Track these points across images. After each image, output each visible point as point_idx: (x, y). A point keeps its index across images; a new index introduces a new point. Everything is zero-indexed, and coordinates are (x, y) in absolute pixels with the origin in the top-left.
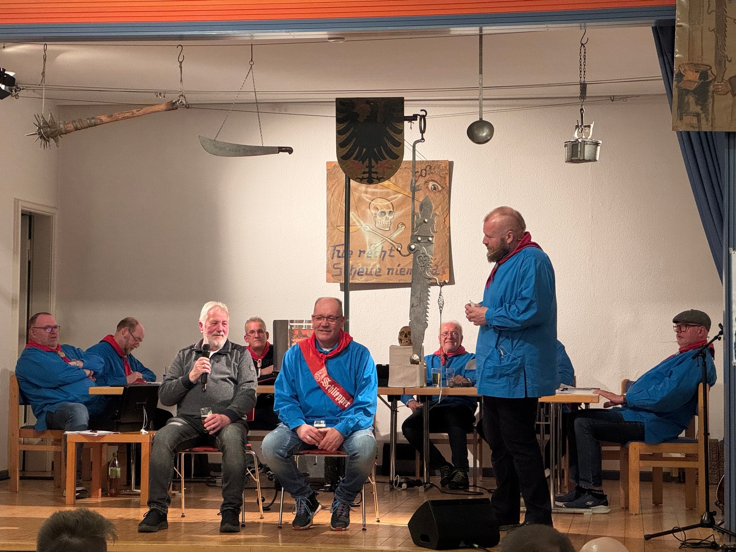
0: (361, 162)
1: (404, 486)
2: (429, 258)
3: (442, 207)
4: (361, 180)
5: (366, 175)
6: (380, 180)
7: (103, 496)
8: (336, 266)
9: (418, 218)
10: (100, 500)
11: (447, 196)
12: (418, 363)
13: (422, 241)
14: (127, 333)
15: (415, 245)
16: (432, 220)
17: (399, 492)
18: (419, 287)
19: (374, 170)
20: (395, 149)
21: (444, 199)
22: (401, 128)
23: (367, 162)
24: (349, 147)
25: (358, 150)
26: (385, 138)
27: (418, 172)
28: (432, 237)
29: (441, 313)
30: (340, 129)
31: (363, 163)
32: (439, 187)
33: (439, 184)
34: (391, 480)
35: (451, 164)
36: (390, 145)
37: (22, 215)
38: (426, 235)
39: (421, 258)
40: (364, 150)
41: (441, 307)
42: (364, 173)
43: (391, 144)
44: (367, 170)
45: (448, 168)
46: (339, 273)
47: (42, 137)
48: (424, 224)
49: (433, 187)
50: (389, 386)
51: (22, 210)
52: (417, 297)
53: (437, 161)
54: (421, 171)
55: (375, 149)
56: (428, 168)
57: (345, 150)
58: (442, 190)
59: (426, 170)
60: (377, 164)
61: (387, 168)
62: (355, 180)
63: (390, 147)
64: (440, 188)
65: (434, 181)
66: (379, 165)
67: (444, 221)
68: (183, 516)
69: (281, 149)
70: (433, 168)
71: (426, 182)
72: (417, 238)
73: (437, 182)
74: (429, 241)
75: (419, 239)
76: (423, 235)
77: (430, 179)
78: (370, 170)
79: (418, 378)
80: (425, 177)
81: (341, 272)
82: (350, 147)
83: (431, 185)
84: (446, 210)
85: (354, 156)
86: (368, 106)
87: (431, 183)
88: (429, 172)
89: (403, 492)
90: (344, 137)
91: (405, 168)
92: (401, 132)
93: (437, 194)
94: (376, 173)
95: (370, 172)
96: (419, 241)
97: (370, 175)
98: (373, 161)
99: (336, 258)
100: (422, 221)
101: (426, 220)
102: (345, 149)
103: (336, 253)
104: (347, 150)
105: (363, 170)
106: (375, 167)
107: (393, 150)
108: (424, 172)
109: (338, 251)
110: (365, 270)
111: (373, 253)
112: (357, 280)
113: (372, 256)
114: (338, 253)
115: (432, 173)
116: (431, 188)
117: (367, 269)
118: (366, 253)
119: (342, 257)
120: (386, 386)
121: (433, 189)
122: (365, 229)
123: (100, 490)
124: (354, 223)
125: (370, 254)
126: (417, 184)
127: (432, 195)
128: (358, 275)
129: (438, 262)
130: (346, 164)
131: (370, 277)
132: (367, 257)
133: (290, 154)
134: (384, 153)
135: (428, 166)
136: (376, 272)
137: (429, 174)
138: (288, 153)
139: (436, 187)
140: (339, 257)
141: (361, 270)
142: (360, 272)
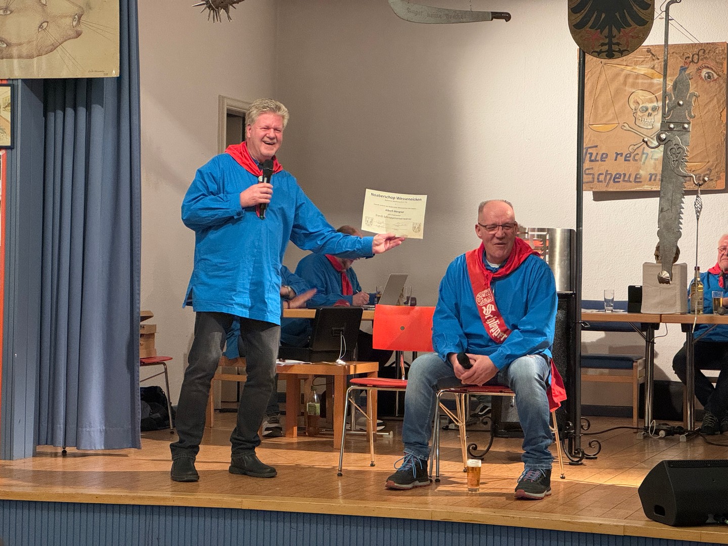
0: (599, 30)
1: (662, 433)
2: (684, 150)
3: (717, 99)
4: (599, 54)
5: (606, 48)
6: (622, 53)
7: (299, 435)
8: (587, 172)
9: (670, 100)
11: (724, 85)
12: (668, 282)
13: (675, 129)
15: (666, 134)
16: (689, 102)
17: (654, 441)
18: (670, 186)
19: (615, 40)
20: (642, 13)
21: (721, 90)
23: (606, 31)
24: (584, 12)
25: (595, 15)
27: (689, 57)
28: (688, 123)
29: (698, 219)
31: (601, 32)
32: (715, 75)
33: (714, 71)
34: (646, 425)
36: (636, 8)
37: (229, 115)
38: (681, 120)
39: (674, 150)
40: (603, 16)
41: (698, 212)
42: (603, 45)
43: (637, 7)
44: (607, 41)
45: (726, 52)
46: (591, 180)
47: (210, 7)
48: (679, 107)
49: (707, 75)
50: (642, 311)
51: (228, 110)
52: (668, 200)
53: (713, 44)
54: (693, 56)
55: (617, 14)
56: (702, 52)
57: (579, 17)
58: (718, 78)
59: (698, 55)
60: (619, 33)
61: (632, 37)
62: (591, 54)
63: (636, 10)
64: (716, 76)
65: (708, 67)
66: (621, 34)
67: (720, 115)
68: (372, 465)
69: (497, 16)
70: (707, 52)
72: (669, 125)
73: (712, 69)
74: (684, 128)
75: (672, 126)
76: (677, 121)
77: (703, 66)
78: (610, 41)
79: (678, 303)
80: (697, 63)
81: (593, 178)
82: (586, 11)
83: (704, 72)
84: (723, 103)
85: (590, 24)
87: (704, 70)
88: (702, 57)
89: (660, 441)
90: (578, 0)
91: (673, 53)
93: (712, 83)
94: (618, 44)
95: (610, 44)
96: (671, 129)
97: (610, 47)
98: (614, 29)
99: (587, 161)
100: (676, 103)
101: (681, 103)
102: (578, 15)
103: (588, 156)
104: (581, 17)
105: (601, 41)
106: (617, 37)
107: (640, 14)
108: (696, 57)
109: (591, 154)
110: (622, 176)
111: (633, 155)
112: (613, 188)
113: (631, 159)
114: (591, 157)
115: (706, 58)
116: (705, 76)
117: (625, 175)
118: (624, 156)
119: (596, 160)
120: (639, 312)
121: (707, 78)
122: (623, 127)
123: (295, 429)
124: (609, 121)
125: (628, 157)
126: (688, 72)
127: (706, 85)
128: (614, 182)
129: (712, 165)
130: (580, 35)
131: (629, 184)
132: (625, 160)
133: (507, 21)
134: (629, 19)
135: (702, 49)
136: (636, 178)
137: (702, 60)
138: (504, 20)
139: (711, 75)
140: (591, 161)
141: (617, 176)
142: (616, 179)
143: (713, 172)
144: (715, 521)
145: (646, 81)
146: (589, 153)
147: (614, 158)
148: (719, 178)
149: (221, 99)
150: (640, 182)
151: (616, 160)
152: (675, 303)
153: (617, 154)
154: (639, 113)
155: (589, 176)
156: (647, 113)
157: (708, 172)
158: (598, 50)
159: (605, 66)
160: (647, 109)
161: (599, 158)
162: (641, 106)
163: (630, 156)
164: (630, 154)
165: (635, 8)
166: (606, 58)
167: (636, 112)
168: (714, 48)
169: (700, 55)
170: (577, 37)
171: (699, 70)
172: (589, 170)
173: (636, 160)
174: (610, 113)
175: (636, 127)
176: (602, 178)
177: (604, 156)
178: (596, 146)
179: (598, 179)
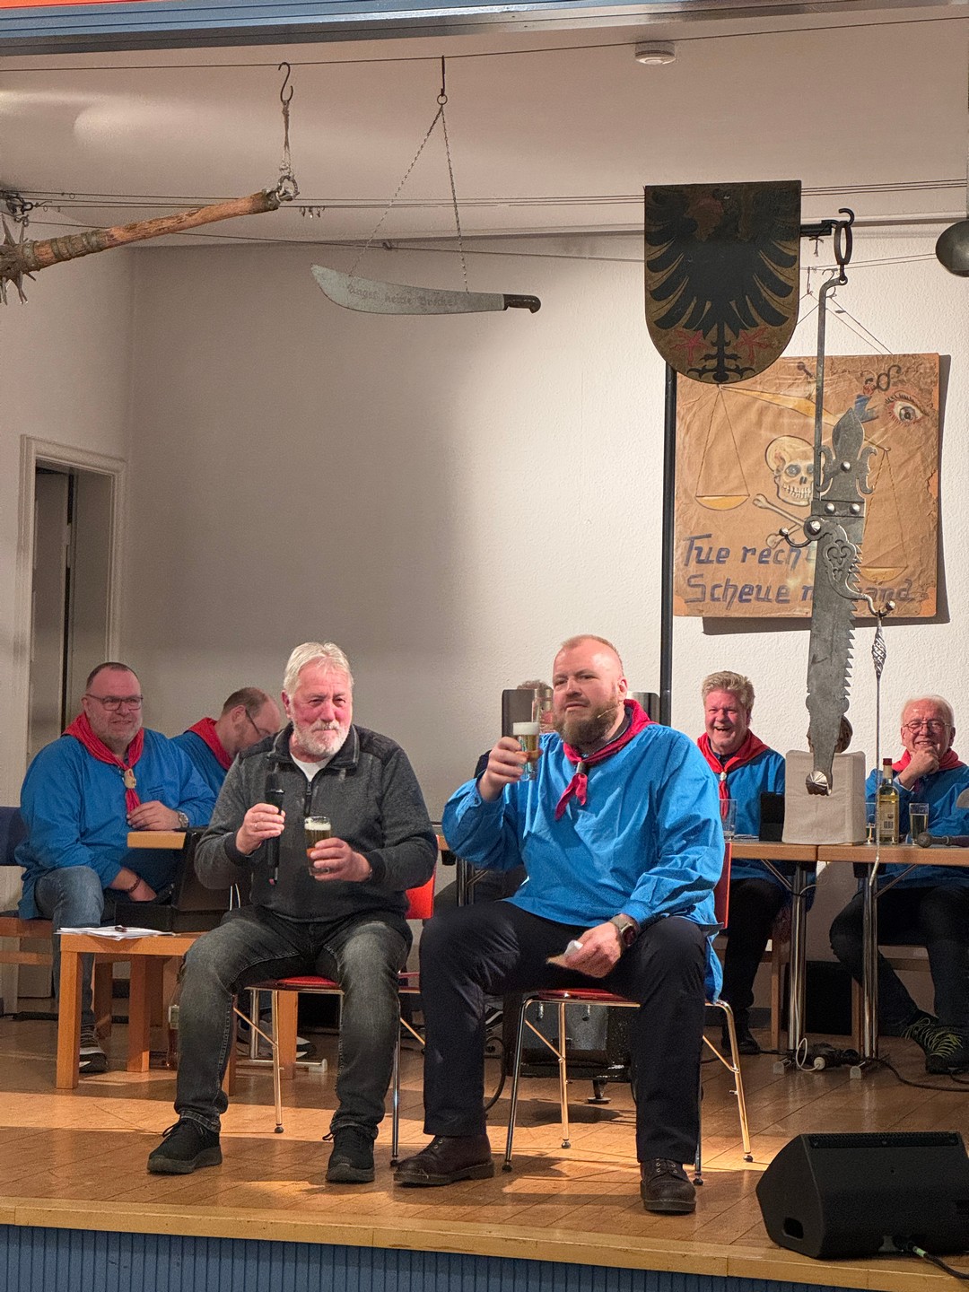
0: (701, 332)
1: (819, 1062)
2: (852, 552)
3: (922, 454)
4: (700, 374)
5: (713, 363)
6: (742, 373)
7: (152, 1067)
8: (693, 582)
9: (828, 459)
10: (144, 1077)
11: (934, 430)
13: (837, 513)
14: (242, 718)
15: (821, 522)
16: (861, 464)
17: (806, 1076)
18: (829, 617)
19: (728, 351)
20: (776, 302)
21: (928, 439)
22: (792, 254)
23: (713, 333)
24: (673, 299)
25: (693, 304)
26: (755, 278)
27: (871, 380)
28: (861, 503)
29: (878, 677)
30: (654, 257)
31: (705, 335)
32: (918, 412)
33: (916, 405)
34: (792, 1047)
35: (945, 362)
36: (766, 294)
37: (38, 470)
38: (847, 498)
39: (835, 551)
40: (708, 305)
41: (879, 665)
42: (707, 357)
43: (769, 292)
44: (714, 351)
45: (937, 370)
46: (700, 596)
48: (843, 474)
49: (903, 412)
50: (784, 839)
51: (37, 461)
52: (825, 641)
53: (914, 356)
54: (879, 377)
55: (733, 303)
56: (893, 371)
57: (665, 307)
58: (923, 418)
59: (888, 375)
60: (737, 337)
61: (760, 345)
62: (687, 373)
63: (767, 298)
64: (919, 414)
65: (906, 398)
66: (741, 339)
67: (926, 484)
68: (278, 1131)
69: (514, 301)
70: (903, 370)
71: (888, 401)
72: (826, 506)
73: (913, 401)
74: (853, 512)
75: (831, 507)
76: (840, 498)
77: (897, 395)
78: (721, 350)
79: (848, 824)
80: (886, 390)
81: (704, 593)
82: (677, 297)
83: (898, 407)
84: (931, 463)
85: (684, 320)
86: (719, 203)
87: (900, 403)
88: (895, 380)
89: (816, 1077)
90: (662, 276)
91: (843, 372)
92: (793, 261)
93: (913, 427)
94: (734, 357)
95: (720, 356)
96: (830, 513)
97: (720, 363)
98: (727, 331)
99: (693, 563)
100: (838, 465)
101: (847, 465)
102: (663, 303)
103: (695, 552)
104: (669, 306)
105: (705, 352)
106: (733, 344)
107: (774, 305)
108: (884, 379)
109: (700, 550)
110: (755, 589)
111: (773, 553)
112: (738, 611)
113: (770, 559)
114: (699, 555)
115: (902, 381)
116: (900, 414)
117: (759, 588)
118: (758, 553)
119: (708, 561)
120: (778, 839)
121: (903, 417)
122: (756, 502)
123: (145, 1056)
124: (732, 490)
125: (766, 556)
126: (869, 406)
127: (903, 431)
128: (741, 600)
129: (913, 574)
130: (667, 338)
131: (766, 604)
132: (761, 562)
133: (533, 311)
134: (753, 312)
135: (895, 366)
136: (779, 594)
137: (895, 384)
138: (528, 310)
139: (911, 412)
140: (700, 562)
141: (747, 590)
142: (744, 595)
143: (915, 585)
144: (894, 1249)
145: (796, 421)
146: (696, 548)
147: (741, 558)
148: (925, 596)
149: (26, 440)
150: (787, 601)
151: (743, 561)
152: (843, 825)
153: (746, 550)
154: (784, 477)
155: (697, 589)
156: (798, 478)
157: (906, 586)
158: (699, 367)
159: (724, 392)
160: (798, 471)
161: (713, 557)
162: (787, 465)
163: (769, 555)
164: (769, 551)
165: (764, 294)
166: (714, 381)
167: (780, 476)
168: (917, 364)
169: (891, 376)
170: (661, 343)
171: (890, 403)
172: (697, 579)
173: (780, 562)
174: (733, 475)
175: (778, 503)
176: (718, 593)
177: (723, 553)
178: (709, 536)
179: (712, 595)
